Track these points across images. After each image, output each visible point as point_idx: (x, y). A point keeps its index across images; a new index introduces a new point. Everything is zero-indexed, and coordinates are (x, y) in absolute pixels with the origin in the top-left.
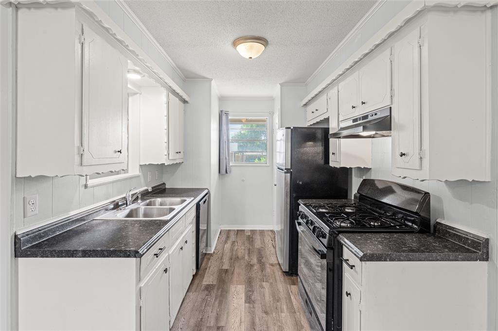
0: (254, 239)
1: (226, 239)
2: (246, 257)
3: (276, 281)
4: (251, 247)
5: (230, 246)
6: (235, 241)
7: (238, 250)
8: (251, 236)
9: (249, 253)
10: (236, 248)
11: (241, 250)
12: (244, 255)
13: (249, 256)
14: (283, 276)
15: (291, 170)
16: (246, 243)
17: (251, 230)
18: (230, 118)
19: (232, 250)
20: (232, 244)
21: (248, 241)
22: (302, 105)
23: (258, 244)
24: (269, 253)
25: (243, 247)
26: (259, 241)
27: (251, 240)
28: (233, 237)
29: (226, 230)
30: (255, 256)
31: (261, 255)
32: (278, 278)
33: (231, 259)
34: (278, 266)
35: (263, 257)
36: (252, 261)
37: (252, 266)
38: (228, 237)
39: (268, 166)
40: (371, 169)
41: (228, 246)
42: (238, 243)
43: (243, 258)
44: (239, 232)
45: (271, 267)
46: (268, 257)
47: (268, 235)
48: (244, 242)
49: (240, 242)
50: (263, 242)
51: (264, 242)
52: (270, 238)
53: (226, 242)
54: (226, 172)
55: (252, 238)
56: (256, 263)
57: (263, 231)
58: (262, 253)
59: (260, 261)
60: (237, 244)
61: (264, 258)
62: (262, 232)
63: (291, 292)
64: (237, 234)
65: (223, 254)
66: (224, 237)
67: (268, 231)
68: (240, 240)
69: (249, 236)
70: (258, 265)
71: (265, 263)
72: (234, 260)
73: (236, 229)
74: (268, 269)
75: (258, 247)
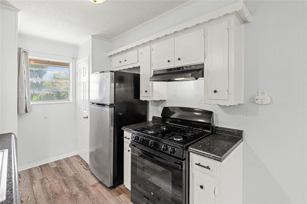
0: (63, 170)
1: (30, 180)
2: (66, 190)
3: (105, 198)
4: (65, 178)
5: (40, 185)
6: (43, 179)
7: (52, 186)
8: (59, 167)
9: (66, 184)
10: (48, 185)
11: (55, 184)
12: (62, 188)
13: (68, 188)
14: (108, 191)
15: (115, 105)
16: (56, 175)
17: (55, 162)
18: (30, 57)
19: (44, 189)
20: (42, 183)
21: (58, 173)
22: (109, 55)
23: (70, 172)
24: (85, 176)
25: (56, 181)
26: (69, 169)
27: (61, 171)
28: (38, 176)
29: (26, 170)
30: (74, 185)
31: (79, 181)
32: (105, 195)
33: (49, 199)
34: (100, 185)
35: (82, 183)
36: (73, 191)
37: (76, 195)
38: (32, 177)
39: (72, 103)
40: (166, 100)
41: (37, 187)
42: (49, 179)
43: (62, 191)
44: (43, 168)
45: (94, 188)
46: (87, 180)
47: (75, 161)
48: (54, 175)
49: (50, 178)
50: (73, 168)
51: (75, 169)
52: (78, 163)
53: (32, 184)
54: (26, 111)
55: (60, 168)
56: (79, 191)
57: (67, 158)
58: (79, 179)
59: (81, 187)
60: (47, 180)
61: (84, 183)
62: (67, 160)
63: (122, 201)
64: (42, 170)
65: (35, 199)
66: (27, 179)
67: (72, 157)
68: (48, 175)
69: (56, 168)
70: (82, 192)
71: (87, 187)
72: (53, 199)
73: (38, 165)
74: (93, 191)
75: (71, 175)
